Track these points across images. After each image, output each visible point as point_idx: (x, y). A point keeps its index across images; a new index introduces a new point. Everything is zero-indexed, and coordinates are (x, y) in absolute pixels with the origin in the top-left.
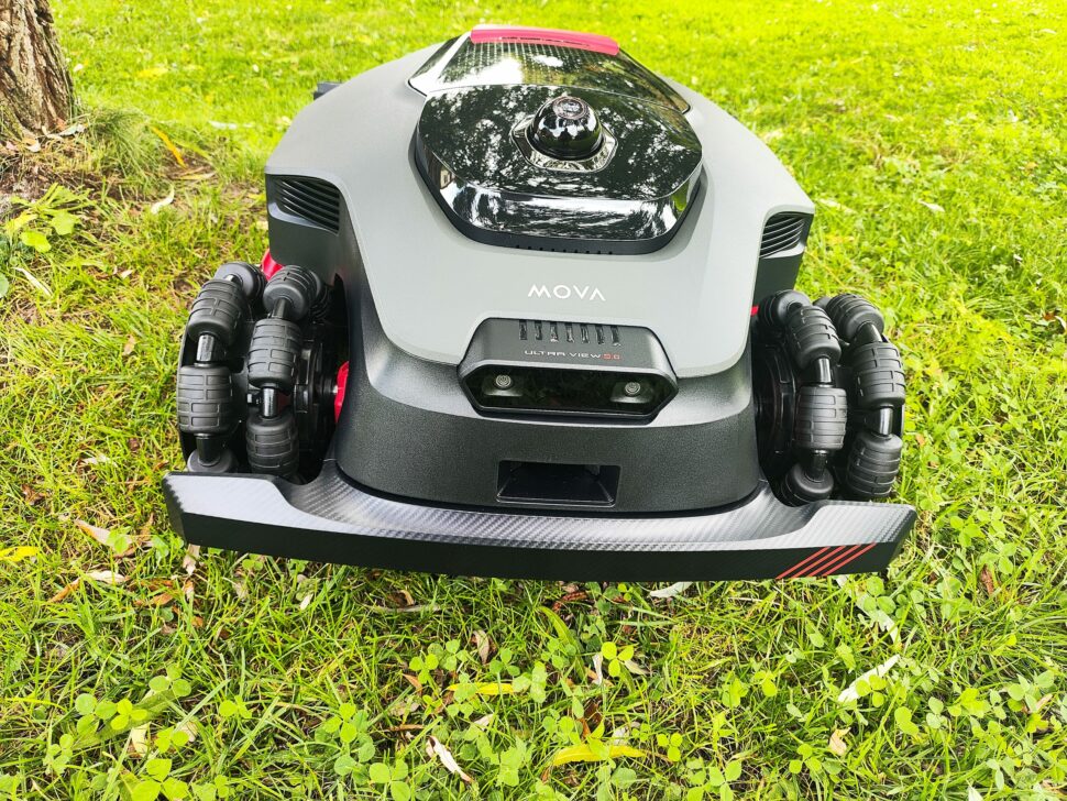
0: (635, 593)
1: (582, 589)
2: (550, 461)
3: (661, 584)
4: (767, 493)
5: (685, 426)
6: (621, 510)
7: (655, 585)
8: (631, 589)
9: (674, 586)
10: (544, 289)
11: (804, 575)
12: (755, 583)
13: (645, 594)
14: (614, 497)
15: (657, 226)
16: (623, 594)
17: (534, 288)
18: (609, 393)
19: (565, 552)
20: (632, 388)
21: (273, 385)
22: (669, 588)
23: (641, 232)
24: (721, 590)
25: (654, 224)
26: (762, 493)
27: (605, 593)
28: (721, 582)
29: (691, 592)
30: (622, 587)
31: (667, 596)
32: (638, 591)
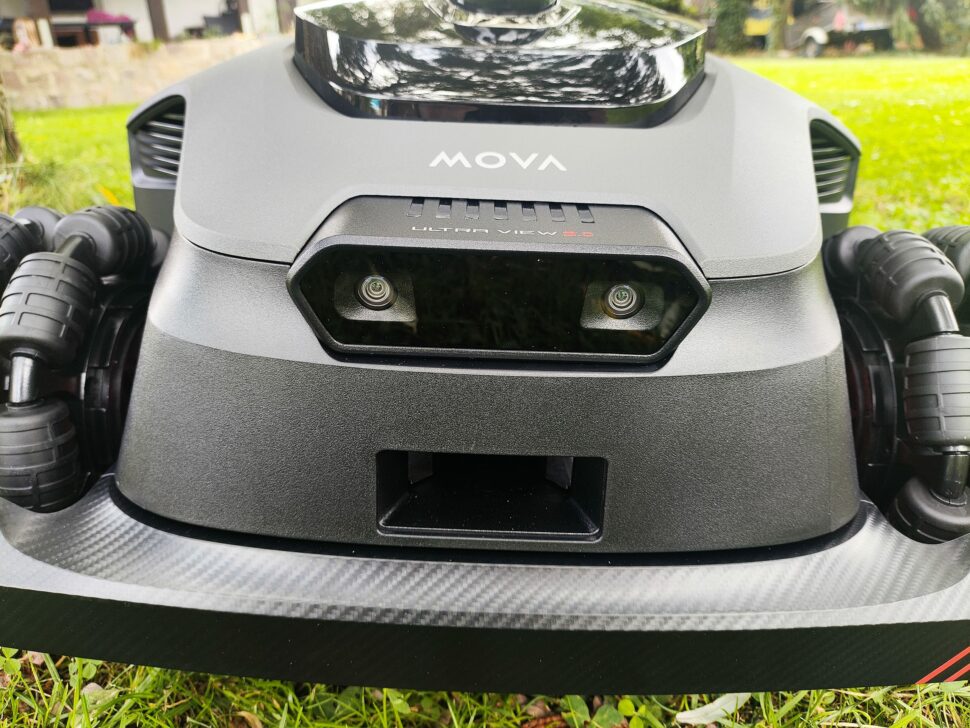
0: (650, 716)
1: (555, 710)
2: (472, 450)
3: (695, 698)
4: (877, 522)
5: (728, 376)
6: (614, 549)
7: (685, 701)
8: (643, 709)
9: (718, 702)
10: (460, 156)
11: (940, 679)
12: (857, 694)
13: (667, 718)
14: (599, 523)
15: (646, 63)
16: (629, 719)
17: (443, 156)
18: (576, 309)
19: (507, 633)
20: (622, 297)
21: (30, 351)
22: (709, 707)
23: (622, 72)
24: (802, 707)
25: (641, 62)
26: (870, 521)
27: (597, 717)
28: (803, 694)
29: (750, 713)
30: (627, 704)
31: (705, 722)
32: (654, 714)
